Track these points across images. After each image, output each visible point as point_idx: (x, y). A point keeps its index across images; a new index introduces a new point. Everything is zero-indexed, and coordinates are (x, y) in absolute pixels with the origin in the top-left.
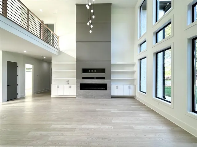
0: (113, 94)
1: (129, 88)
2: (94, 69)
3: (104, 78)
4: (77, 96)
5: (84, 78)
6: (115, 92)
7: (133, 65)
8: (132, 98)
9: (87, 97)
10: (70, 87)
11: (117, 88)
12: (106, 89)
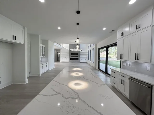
0: (80, 61)
1: (85, 59)
2: (74, 54)
3: (77, 56)
4: (69, 62)
5: (71, 56)
6: (81, 61)
7: (87, 52)
8: (86, 62)
9: (72, 62)
10: (67, 59)
11: (82, 59)
12: (78, 60)
